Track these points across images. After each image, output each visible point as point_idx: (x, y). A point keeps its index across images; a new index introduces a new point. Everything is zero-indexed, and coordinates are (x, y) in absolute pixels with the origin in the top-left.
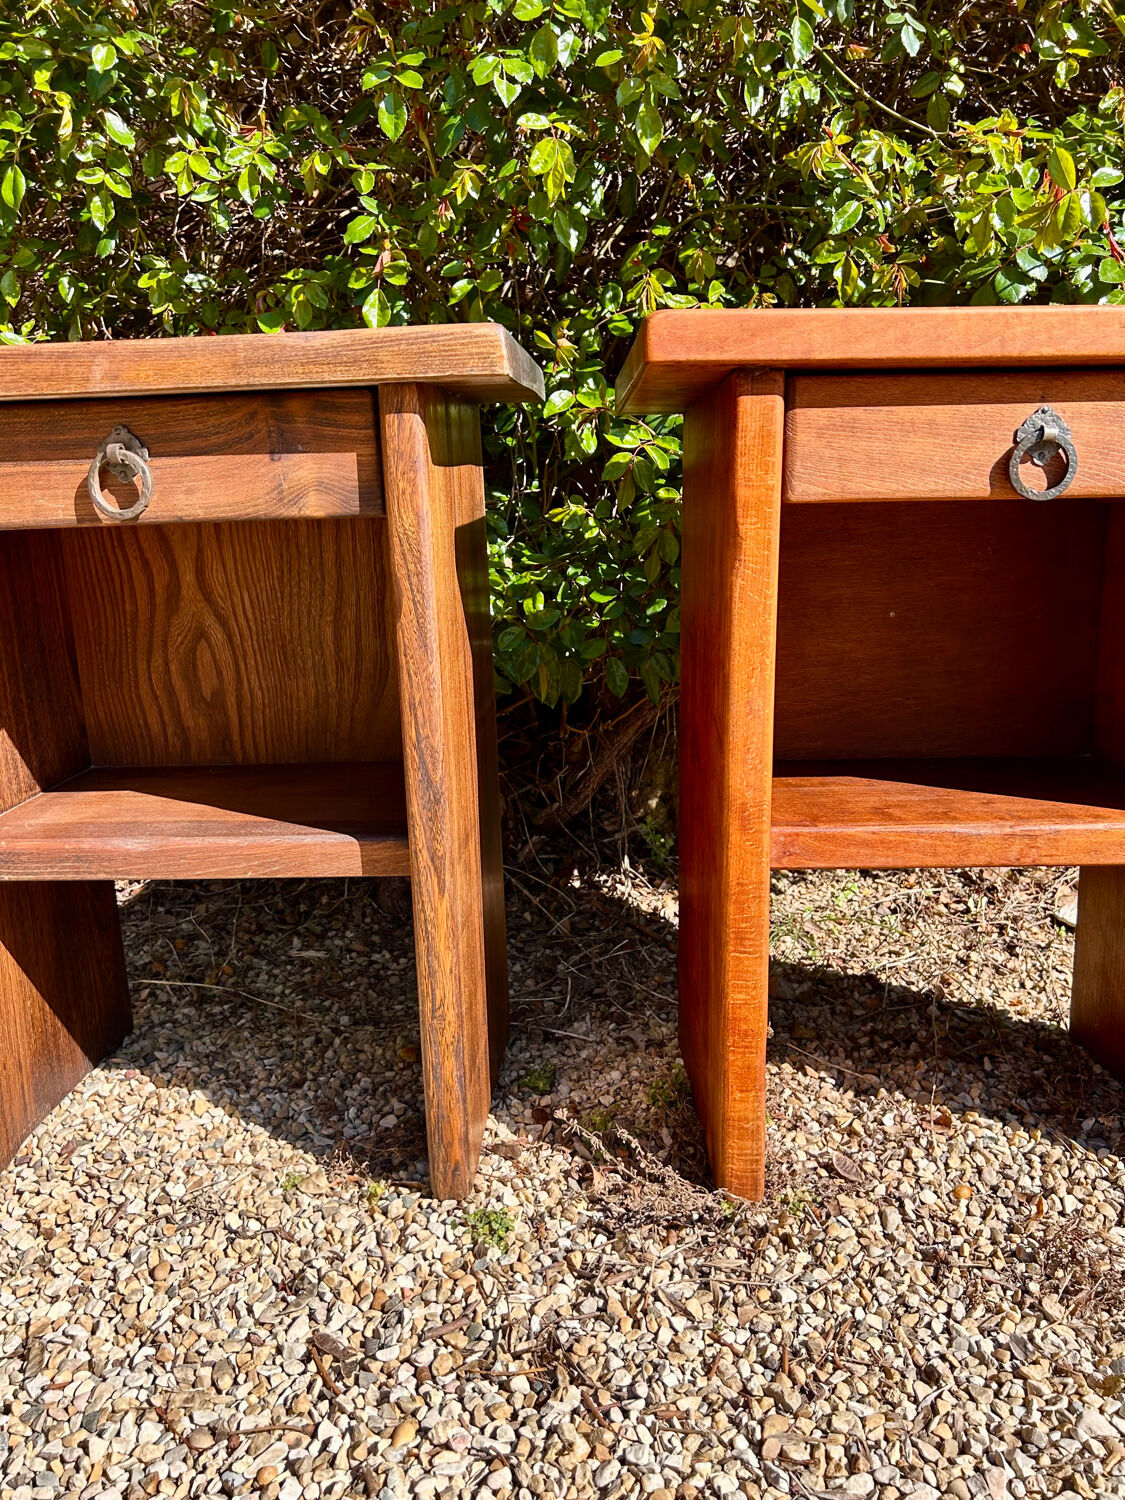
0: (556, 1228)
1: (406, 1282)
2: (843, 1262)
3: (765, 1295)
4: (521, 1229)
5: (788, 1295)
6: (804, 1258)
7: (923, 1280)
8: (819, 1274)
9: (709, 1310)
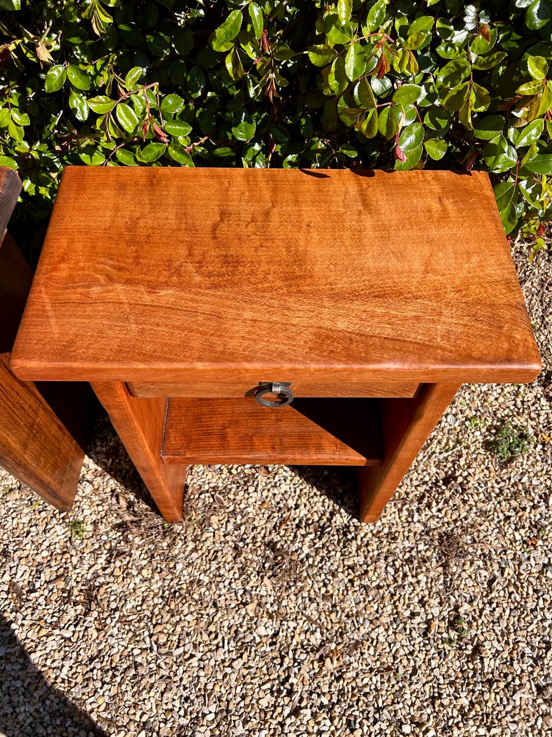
0: (102, 528)
1: (45, 554)
2: (204, 549)
3: (172, 565)
4: (90, 528)
5: (180, 567)
6: (191, 545)
7: (230, 558)
8: (195, 555)
9: (150, 572)
